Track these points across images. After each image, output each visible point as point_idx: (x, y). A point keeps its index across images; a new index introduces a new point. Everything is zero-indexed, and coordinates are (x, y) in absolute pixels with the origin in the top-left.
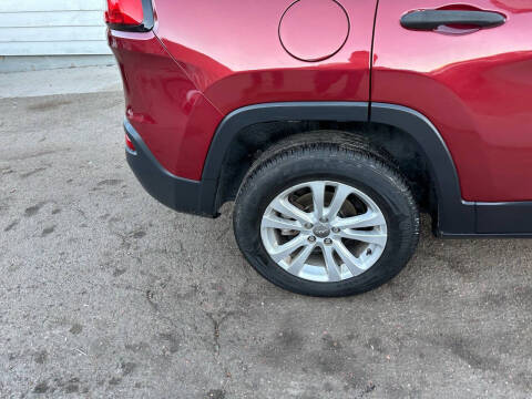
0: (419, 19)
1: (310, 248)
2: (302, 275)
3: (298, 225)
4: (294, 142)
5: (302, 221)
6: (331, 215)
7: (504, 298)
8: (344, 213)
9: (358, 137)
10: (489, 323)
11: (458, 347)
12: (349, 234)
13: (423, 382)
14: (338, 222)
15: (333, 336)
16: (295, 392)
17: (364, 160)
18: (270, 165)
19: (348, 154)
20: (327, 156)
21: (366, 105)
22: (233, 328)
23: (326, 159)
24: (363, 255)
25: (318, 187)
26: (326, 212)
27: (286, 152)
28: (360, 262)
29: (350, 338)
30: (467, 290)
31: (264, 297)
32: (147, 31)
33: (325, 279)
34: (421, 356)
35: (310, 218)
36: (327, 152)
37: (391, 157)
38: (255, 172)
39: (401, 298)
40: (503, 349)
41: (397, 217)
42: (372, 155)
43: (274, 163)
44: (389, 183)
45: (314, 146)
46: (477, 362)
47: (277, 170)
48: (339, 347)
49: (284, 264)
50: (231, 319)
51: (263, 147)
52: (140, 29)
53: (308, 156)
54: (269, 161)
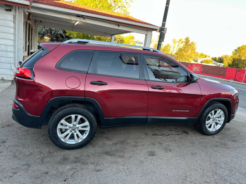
0: (93, 83)
1: (70, 134)
2: (68, 143)
3: (67, 127)
4: (67, 106)
5: (68, 126)
6: (76, 124)
7: (117, 143)
8: (79, 123)
9: (82, 105)
10: (114, 148)
11: (107, 153)
12: (80, 128)
13: (99, 160)
14: (78, 126)
15: (77, 156)
16: (68, 168)
17: (84, 109)
18: (61, 111)
19: (80, 108)
20: (76, 108)
21: (84, 97)
22: (47, 160)
23: (76, 109)
24: (84, 134)
25: (73, 116)
26: (75, 123)
27: (65, 108)
28: (84, 137)
29: (81, 156)
30: (109, 143)
31: (56, 152)
32: (31, 79)
33: (74, 143)
34: (99, 156)
35: (71, 125)
36: (76, 107)
37: (90, 109)
38: (56, 113)
39: (94, 146)
40: (116, 152)
41: (92, 122)
42: (85, 108)
43: (62, 111)
44: (89, 114)
45: (72, 106)
46: (111, 155)
47: (63, 112)
48: (79, 158)
49: (63, 140)
50: (46, 158)
51: (56, 109)
52: (30, 78)
53: (71, 109)
54: (61, 110)
